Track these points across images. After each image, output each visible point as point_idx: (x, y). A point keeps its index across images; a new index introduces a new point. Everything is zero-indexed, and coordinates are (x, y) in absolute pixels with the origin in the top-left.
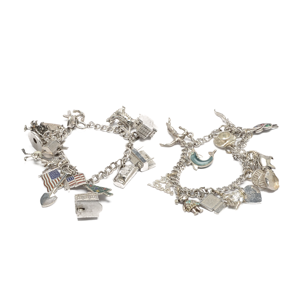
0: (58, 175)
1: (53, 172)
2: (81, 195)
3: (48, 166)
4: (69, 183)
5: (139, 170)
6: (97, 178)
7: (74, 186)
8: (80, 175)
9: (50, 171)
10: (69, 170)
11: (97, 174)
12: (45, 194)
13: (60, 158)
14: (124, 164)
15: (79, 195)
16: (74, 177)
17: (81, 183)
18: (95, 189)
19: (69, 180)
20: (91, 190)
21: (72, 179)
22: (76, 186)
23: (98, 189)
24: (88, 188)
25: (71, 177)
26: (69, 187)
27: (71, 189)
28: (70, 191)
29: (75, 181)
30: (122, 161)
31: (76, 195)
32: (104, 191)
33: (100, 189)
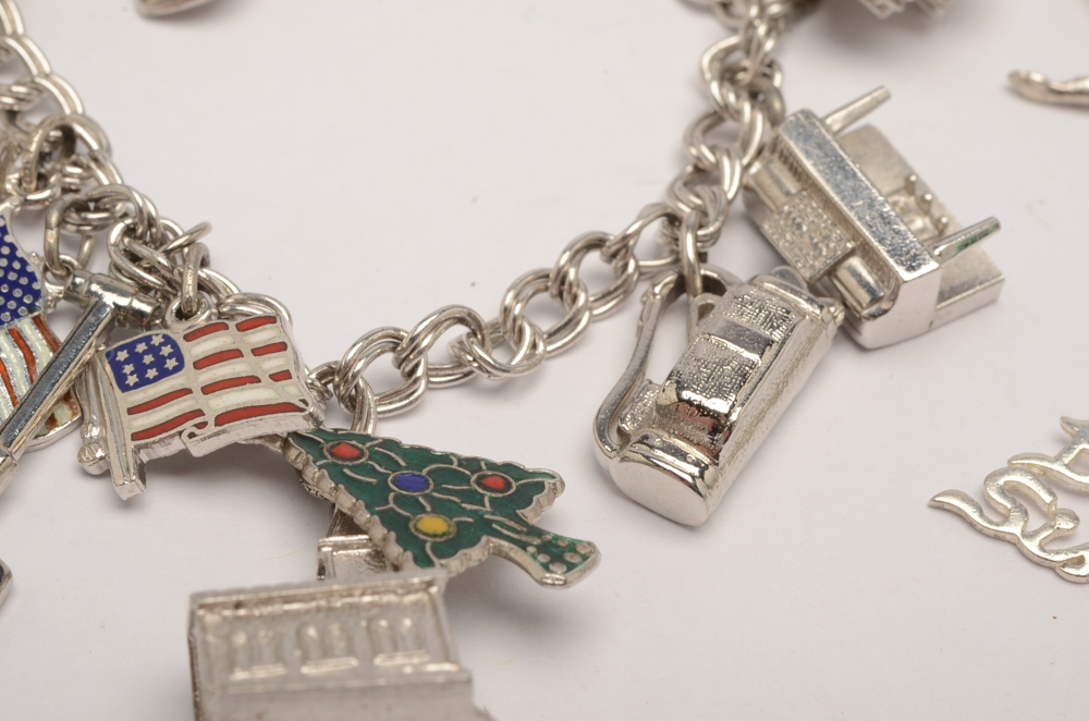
2: (268, 601)
4: (131, 411)
5: (849, 329)
6: (399, 363)
7: (176, 446)
11: (408, 322)
14: (702, 257)
15: (238, 605)
16: (183, 345)
17: (254, 419)
18: (393, 491)
19: (132, 374)
20: (363, 507)
21: (167, 369)
22: (199, 449)
23: (432, 486)
24: (322, 477)
25: (154, 337)
26: (131, 445)
27: (144, 471)
28: (137, 491)
29: (197, 392)
30: (684, 228)
31: (210, 607)
32: (493, 514)
33: (450, 487)
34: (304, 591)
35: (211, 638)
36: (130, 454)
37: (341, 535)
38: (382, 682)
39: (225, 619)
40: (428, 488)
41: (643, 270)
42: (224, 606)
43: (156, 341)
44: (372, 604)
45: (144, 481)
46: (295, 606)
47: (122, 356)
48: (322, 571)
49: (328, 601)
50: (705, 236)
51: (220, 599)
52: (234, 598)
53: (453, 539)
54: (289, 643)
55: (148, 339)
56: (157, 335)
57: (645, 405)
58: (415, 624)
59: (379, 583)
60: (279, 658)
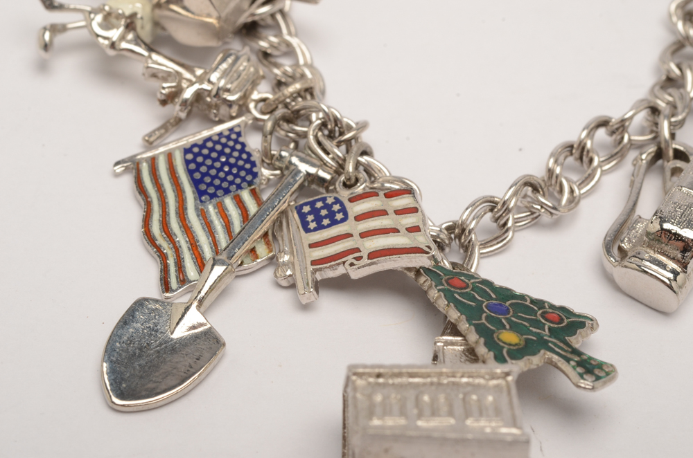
0: (241, 168)
1: (212, 150)
2: (399, 375)
3: (185, 102)
4: (312, 246)
6: (496, 220)
7: (341, 270)
8: (391, 194)
9: (197, 133)
10: (319, 143)
12: (140, 303)
13: (266, 55)
15: (379, 376)
16: (348, 205)
17: (394, 256)
18: (486, 312)
19: (312, 221)
20: (465, 320)
21: (336, 220)
22: (355, 274)
23: (511, 313)
24: (439, 297)
25: (328, 199)
26: (311, 268)
27: (318, 286)
28: (313, 299)
29: (356, 236)
30: (662, 117)
31: (360, 375)
32: (550, 337)
33: (523, 315)
34: (423, 371)
35: (359, 396)
36: (309, 274)
37: (451, 336)
38: (470, 436)
39: (369, 383)
40: (509, 314)
41: (633, 142)
42: (370, 375)
43: (330, 201)
44: (468, 384)
45: (317, 292)
46: (416, 380)
47: (306, 209)
48: (435, 358)
49: (439, 379)
50: (675, 122)
51: (367, 370)
52: (377, 371)
53: (522, 348)
54: (410, 404)
55: (324, 200)
56: (330, 197)
57: (637, 232)
58: (494, 399)
59: (474, 370)
60: (403, 413)
